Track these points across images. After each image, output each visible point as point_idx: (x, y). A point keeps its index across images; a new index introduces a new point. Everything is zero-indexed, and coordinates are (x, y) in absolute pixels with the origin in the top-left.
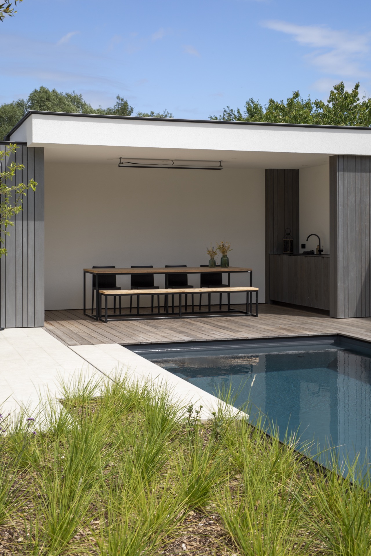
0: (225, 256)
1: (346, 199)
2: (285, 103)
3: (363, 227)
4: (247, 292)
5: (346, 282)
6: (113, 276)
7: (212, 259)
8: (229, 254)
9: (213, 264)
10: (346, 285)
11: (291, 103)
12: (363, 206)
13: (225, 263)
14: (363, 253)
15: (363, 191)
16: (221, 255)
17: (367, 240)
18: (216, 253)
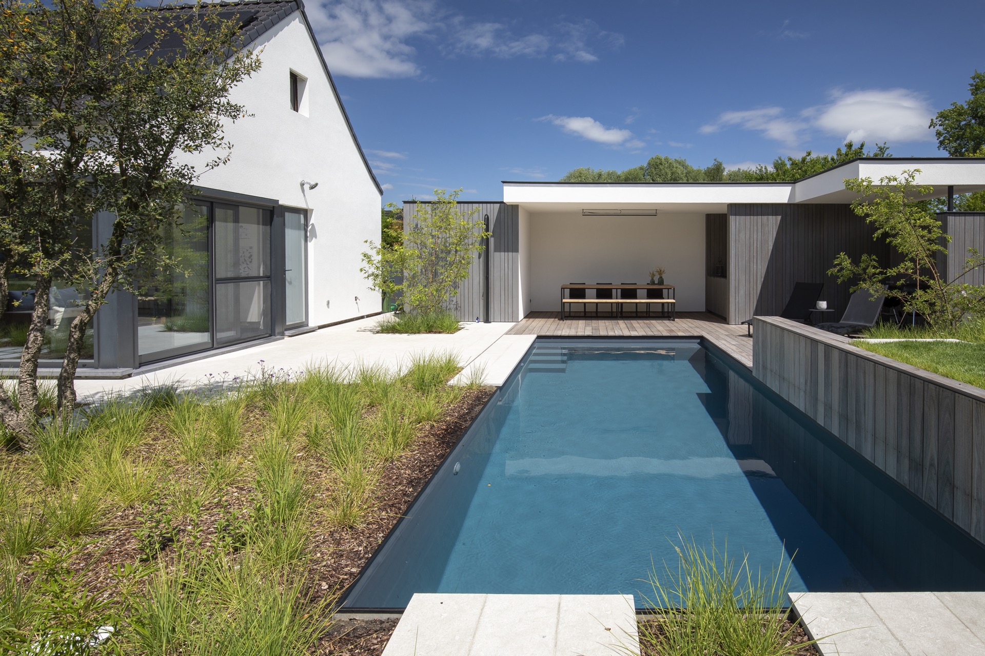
0: (661, 277)
1: (737, 236)
2: (800, 160)
3: (752, 257)
4: (647, 303)
5: (737, 298)
6: (583, 290)
7: (652, 279)
8: (664, 276)
9: (653, 283)
10: (737, 300)
11: (804, 160)
12: (752, 241)
13: (661, 282)
14: (752, 276)
15: (752, 229)
16: (658, 277)
17: (755, 267)
18: (653, 275)
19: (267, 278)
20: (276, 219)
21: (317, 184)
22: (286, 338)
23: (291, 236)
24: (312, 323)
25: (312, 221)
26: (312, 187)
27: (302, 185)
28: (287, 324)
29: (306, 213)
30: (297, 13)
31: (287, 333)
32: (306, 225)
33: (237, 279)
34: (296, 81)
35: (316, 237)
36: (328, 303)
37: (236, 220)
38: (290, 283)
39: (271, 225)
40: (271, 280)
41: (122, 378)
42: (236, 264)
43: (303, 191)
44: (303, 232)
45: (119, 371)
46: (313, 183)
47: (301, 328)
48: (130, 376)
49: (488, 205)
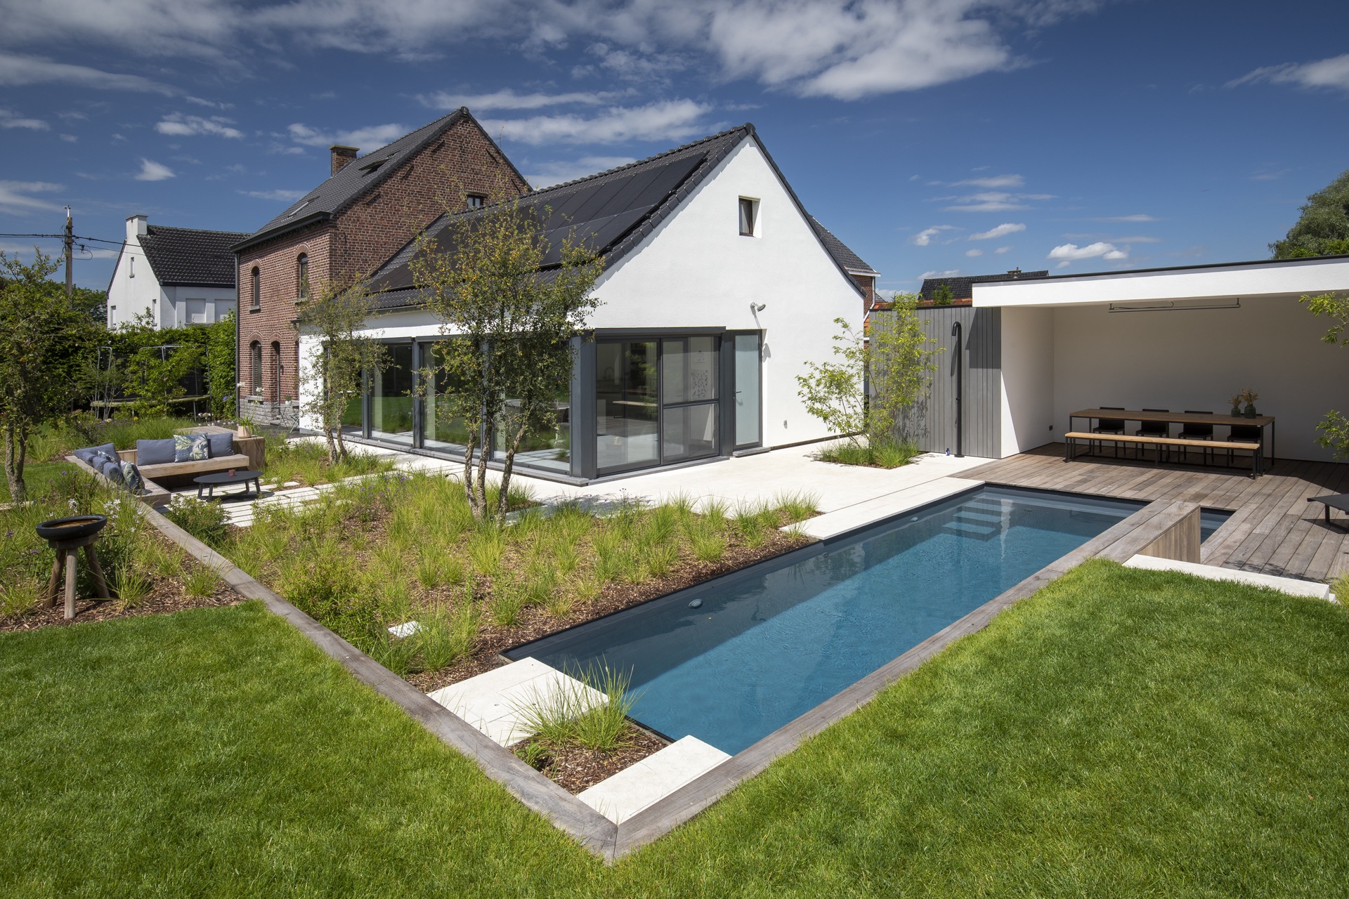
0: (1250, 405)
7: (1236, 407)
8: (1255, 404)
9: (1236, 413)
13: (1251, 413)
16: (1246, 404)
18: (1237, 402)
19: (717, 401)
20: (726, 345)
21: (764, 306)
22: (732, 459)
23: (743, 358)
24: (766, 444)
25: (766, 341)
26: (760, 309)
27: (753, 307)
28: (737, 444)
29: (759, 333)
30: (749, 139)
31: (735, 453)
32: (760, 345)
33: (686, 404)
34: (748, 206)
35: (770, 356)
36: (786, 423)
37: (686, 350)
38: (741, 404)
39: (719, 350)
40: (719, 403)
41: (581, 486)
42: (686, 388)
43: (754, 313)
44: (756, 353)
45: (579, 480)
46: (760, 305)
47: (754, 447)
48: (587, 484)
49: (963, 309)
